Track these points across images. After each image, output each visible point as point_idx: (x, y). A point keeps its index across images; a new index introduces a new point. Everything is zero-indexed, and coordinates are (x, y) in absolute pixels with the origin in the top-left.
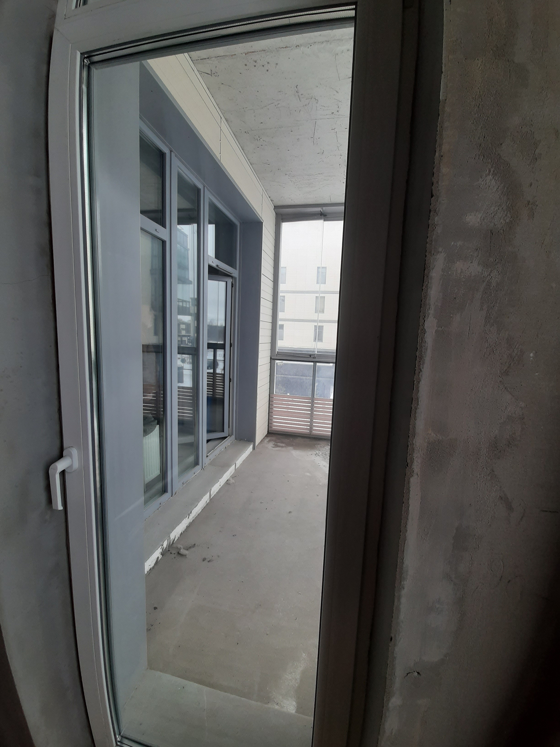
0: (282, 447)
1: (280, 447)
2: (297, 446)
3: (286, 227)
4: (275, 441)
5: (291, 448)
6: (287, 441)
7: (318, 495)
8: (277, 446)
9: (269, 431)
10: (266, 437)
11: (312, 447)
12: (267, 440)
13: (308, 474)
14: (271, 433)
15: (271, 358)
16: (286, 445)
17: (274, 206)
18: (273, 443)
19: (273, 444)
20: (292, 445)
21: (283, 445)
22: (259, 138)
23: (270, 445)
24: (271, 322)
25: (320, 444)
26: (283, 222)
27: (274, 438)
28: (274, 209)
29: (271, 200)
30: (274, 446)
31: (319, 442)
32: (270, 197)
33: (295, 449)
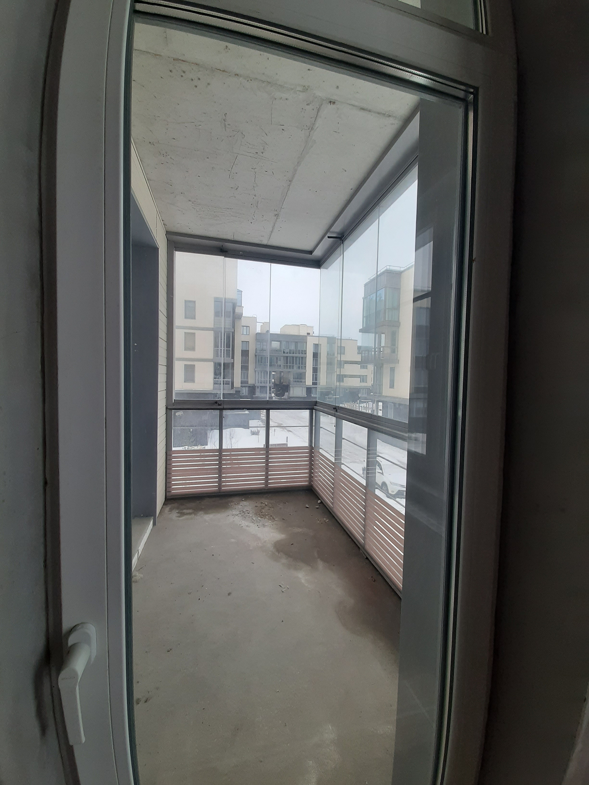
0: (190, 514)
1: (187, 514)
2: (207, 509)
3: (180, 257)
4: (178, 508)
5: (200, 512)
6: (193, 504)
7: (253, 562)
8: (182, 514)
9: (168, 497)
10: (164, 506)
11: (225, 507)
12: (167, 509)
13: (233, 540)
14: (170, 499)
15: (167, 408)
16: (193, 511)
17: (166, 231)
18: (177, 511)
19: (177, 513)
20: (201, 509)
21: (190, 511)
22: (167, 154)
23: (174, 515)
24: (166, 365)
25: (234, 502)
26: (176, 250)
27: (176, 505)
28: (166, 235)
29: (164, 224)
30: (179, 515)
31: (230, 499)
32: (163, 221)
33: (206, 513)
